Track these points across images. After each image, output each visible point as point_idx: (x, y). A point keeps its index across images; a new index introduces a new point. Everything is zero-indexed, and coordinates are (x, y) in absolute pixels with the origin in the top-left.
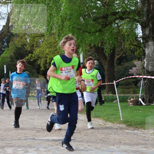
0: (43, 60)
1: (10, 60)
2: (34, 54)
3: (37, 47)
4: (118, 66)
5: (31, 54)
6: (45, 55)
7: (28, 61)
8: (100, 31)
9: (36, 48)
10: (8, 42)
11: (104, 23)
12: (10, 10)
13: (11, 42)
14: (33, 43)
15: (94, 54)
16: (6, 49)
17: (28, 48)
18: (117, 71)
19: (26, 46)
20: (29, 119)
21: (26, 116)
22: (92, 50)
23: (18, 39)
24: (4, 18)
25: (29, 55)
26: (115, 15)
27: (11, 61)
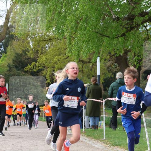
0: (49, 71)
1: (8, 69)
2: (39, 62)
3: (42, 53)
4: (144, 80)
5: (34, 63)
6: (52, 63)
7: (30, 71)
8: (123, 35)
9: (41, 55)
10: (6, 46)
11: (130, 26)
12: (10, 6)
13: (9, 47)
14: (38, 48)
15: (115, 65)
16: (3, 55)
17: (31, 55)
18: (143, 86)
19: (28, 52)
20: (30, 144)
21: (27, 141)
22: (112, 59)
23: (18, 43)
24: (2, 16)
25: (32, 63)
26: (143, 16)
27: (9, 71)
